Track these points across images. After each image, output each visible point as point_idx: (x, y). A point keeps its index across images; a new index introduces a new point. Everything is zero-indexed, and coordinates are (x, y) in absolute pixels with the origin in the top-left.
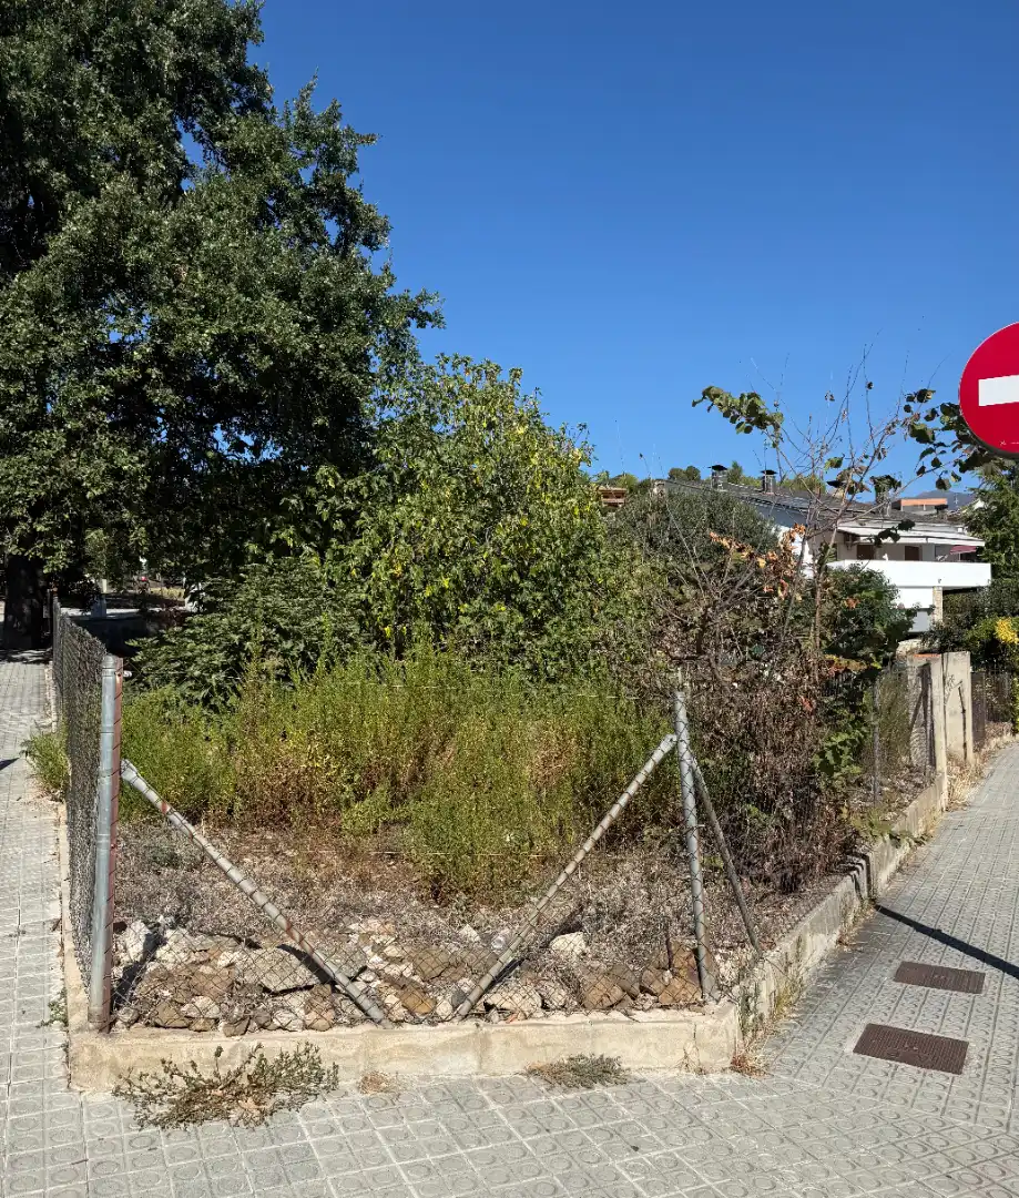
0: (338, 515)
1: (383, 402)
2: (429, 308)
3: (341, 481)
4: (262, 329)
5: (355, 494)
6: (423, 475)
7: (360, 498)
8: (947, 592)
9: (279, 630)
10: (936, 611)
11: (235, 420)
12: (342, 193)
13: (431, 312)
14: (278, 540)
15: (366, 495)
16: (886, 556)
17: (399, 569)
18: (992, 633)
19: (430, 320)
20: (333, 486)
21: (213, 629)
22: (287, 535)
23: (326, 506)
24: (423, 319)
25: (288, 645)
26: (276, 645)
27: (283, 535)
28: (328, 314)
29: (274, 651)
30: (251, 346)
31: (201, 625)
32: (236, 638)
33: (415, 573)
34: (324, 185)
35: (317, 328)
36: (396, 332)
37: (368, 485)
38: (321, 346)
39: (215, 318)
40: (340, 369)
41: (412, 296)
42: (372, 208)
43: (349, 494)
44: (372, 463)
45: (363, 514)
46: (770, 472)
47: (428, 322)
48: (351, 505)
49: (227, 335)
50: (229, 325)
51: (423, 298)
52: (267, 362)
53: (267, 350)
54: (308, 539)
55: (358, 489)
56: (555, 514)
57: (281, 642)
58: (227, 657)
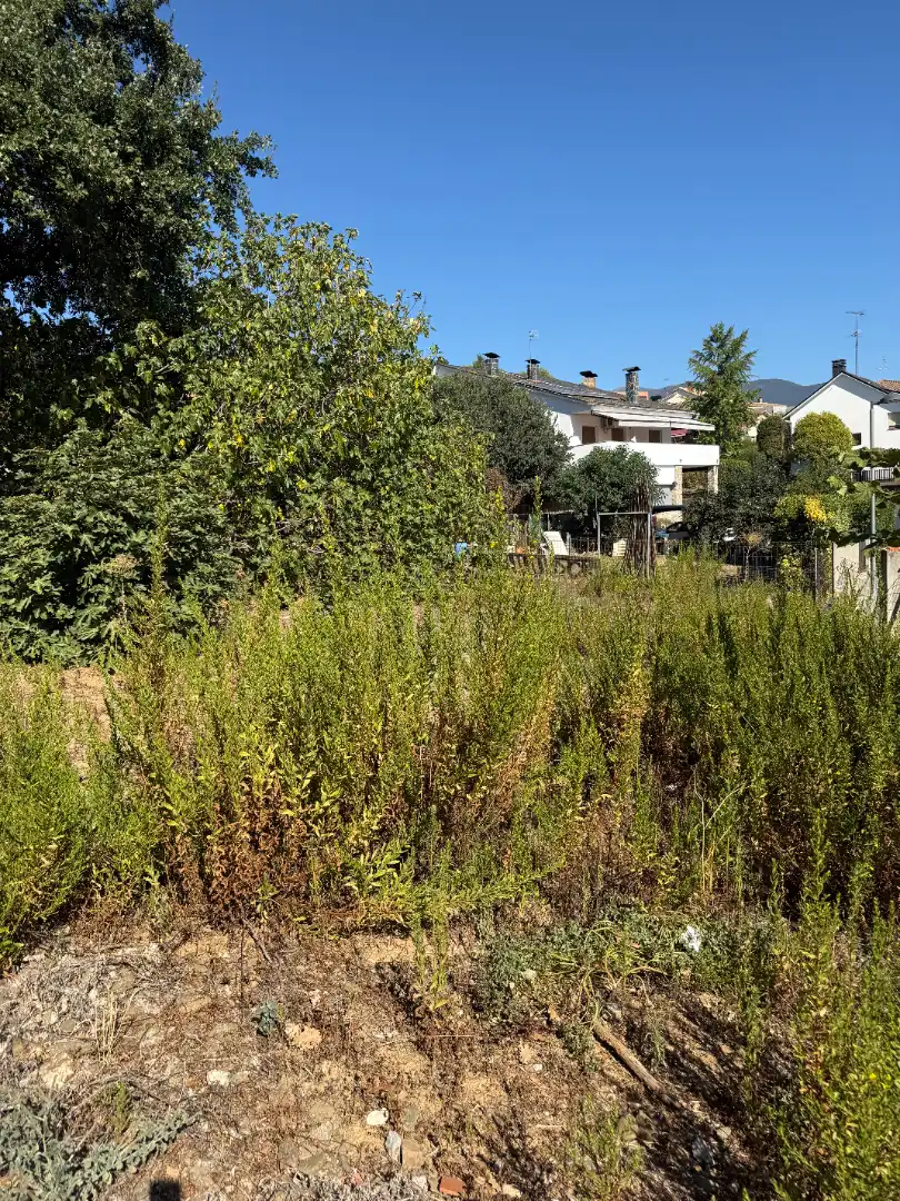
0: (160, 378)
1: (200, 262)
2: (260, 154)
3: (165, 339)
4: (75, 149)
5: (181, 354)
6: (257, 337)
7: (186, 360)
8: (685, 470)
9: (128, 518)
10: (677, 487)
11: (26, 280)
12: (151, 24)
13: (261, 159)
14: (94, 403)
15: (193, 357)
16: (634, 439)
17: (240, 440)
18: (801, 511)
19: (262, 168)
20: (156, 344)
21: (34, 515)
22: (103, 397)
23: (148, 367)
24: (253, 165)
25: (139, 537)
26: (121, 538)
27: (100, 399)
28: (150, 146)
29: (121, 546)
30: (60, 169)
31: (15, 510)
32: (68, 529)
33: (257, 445)
34: (132, 13)
35: (138, 161)
36: (226, 177)
37: (195, 343)
38: (143, 184)
39: (13, 130)
40: (165, 212)
41: (241, 138)
42: (182, 48)
43: (174, 354)
44: (198, 321)
45: (191, 377)
46: (534, 362)
47: (258, 170)
48: (176, 367)
49: (30, 152)
50: (31, 140)
51: (254, 142)
52: (80, 192)
53: (79, 176)
54: (125, 403)
55: (182, 351)
56: (395, 386)
57: (129, 533)
58: (55, 554)
